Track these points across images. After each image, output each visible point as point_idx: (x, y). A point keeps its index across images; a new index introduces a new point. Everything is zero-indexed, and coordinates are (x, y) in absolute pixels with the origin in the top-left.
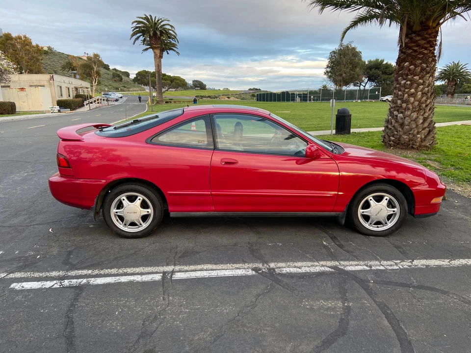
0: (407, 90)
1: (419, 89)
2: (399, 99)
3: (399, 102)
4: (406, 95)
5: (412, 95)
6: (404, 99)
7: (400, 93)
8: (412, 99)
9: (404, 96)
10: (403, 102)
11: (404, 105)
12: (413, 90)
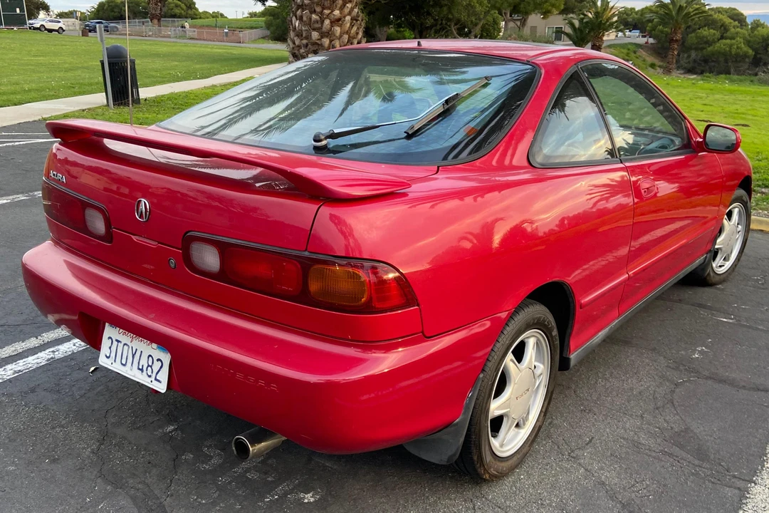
0: (327, 12)
1: (346, 11)
2: (314, 30)
3: (315, 35)
4: (327, 22)
5: (338, 21)
6: (324, 29)
7: (314, 16)
8: (338, 30)
9: (322, 22)
10: (323, 35)
11: (326, 42)
12: (337, 12)
